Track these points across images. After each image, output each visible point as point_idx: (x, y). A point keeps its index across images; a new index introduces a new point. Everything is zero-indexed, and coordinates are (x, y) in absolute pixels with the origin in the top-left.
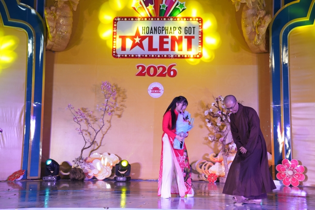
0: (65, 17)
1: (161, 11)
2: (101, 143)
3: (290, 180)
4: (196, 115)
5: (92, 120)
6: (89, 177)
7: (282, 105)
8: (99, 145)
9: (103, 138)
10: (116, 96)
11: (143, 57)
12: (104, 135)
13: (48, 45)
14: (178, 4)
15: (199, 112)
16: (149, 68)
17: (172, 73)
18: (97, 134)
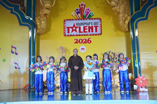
0: (44, 20)
1: (84, 16)
3: (141, 85)
6: (56, 86)
7: (136, 53)
10: (66, 52)
11: (77, 35)
13: (37, 32)
14: (90, 13)
15: (101, 58)
16: (80, 40)
17: (89, 42)
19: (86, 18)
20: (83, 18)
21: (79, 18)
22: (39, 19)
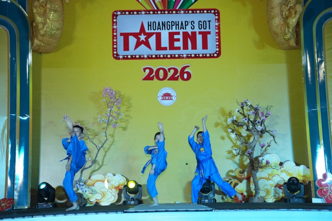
0: (55, 11)
1: (169, 2)
2: (103, 162)
4: (217, 125)
5: (91, 135)
6: (91, 203)
7: (319, 109)
8: (101, 164)
9: (105, 156)
10: (120, 105)
12: (106, 152)
13: (35, 45)
15: (219, 121)
16: (158, 70)
17: (185, 76)
18: (99, 150)
19: (177, 8)
20: (166, 9)
21: (156, 9)
22: (41, 5)
